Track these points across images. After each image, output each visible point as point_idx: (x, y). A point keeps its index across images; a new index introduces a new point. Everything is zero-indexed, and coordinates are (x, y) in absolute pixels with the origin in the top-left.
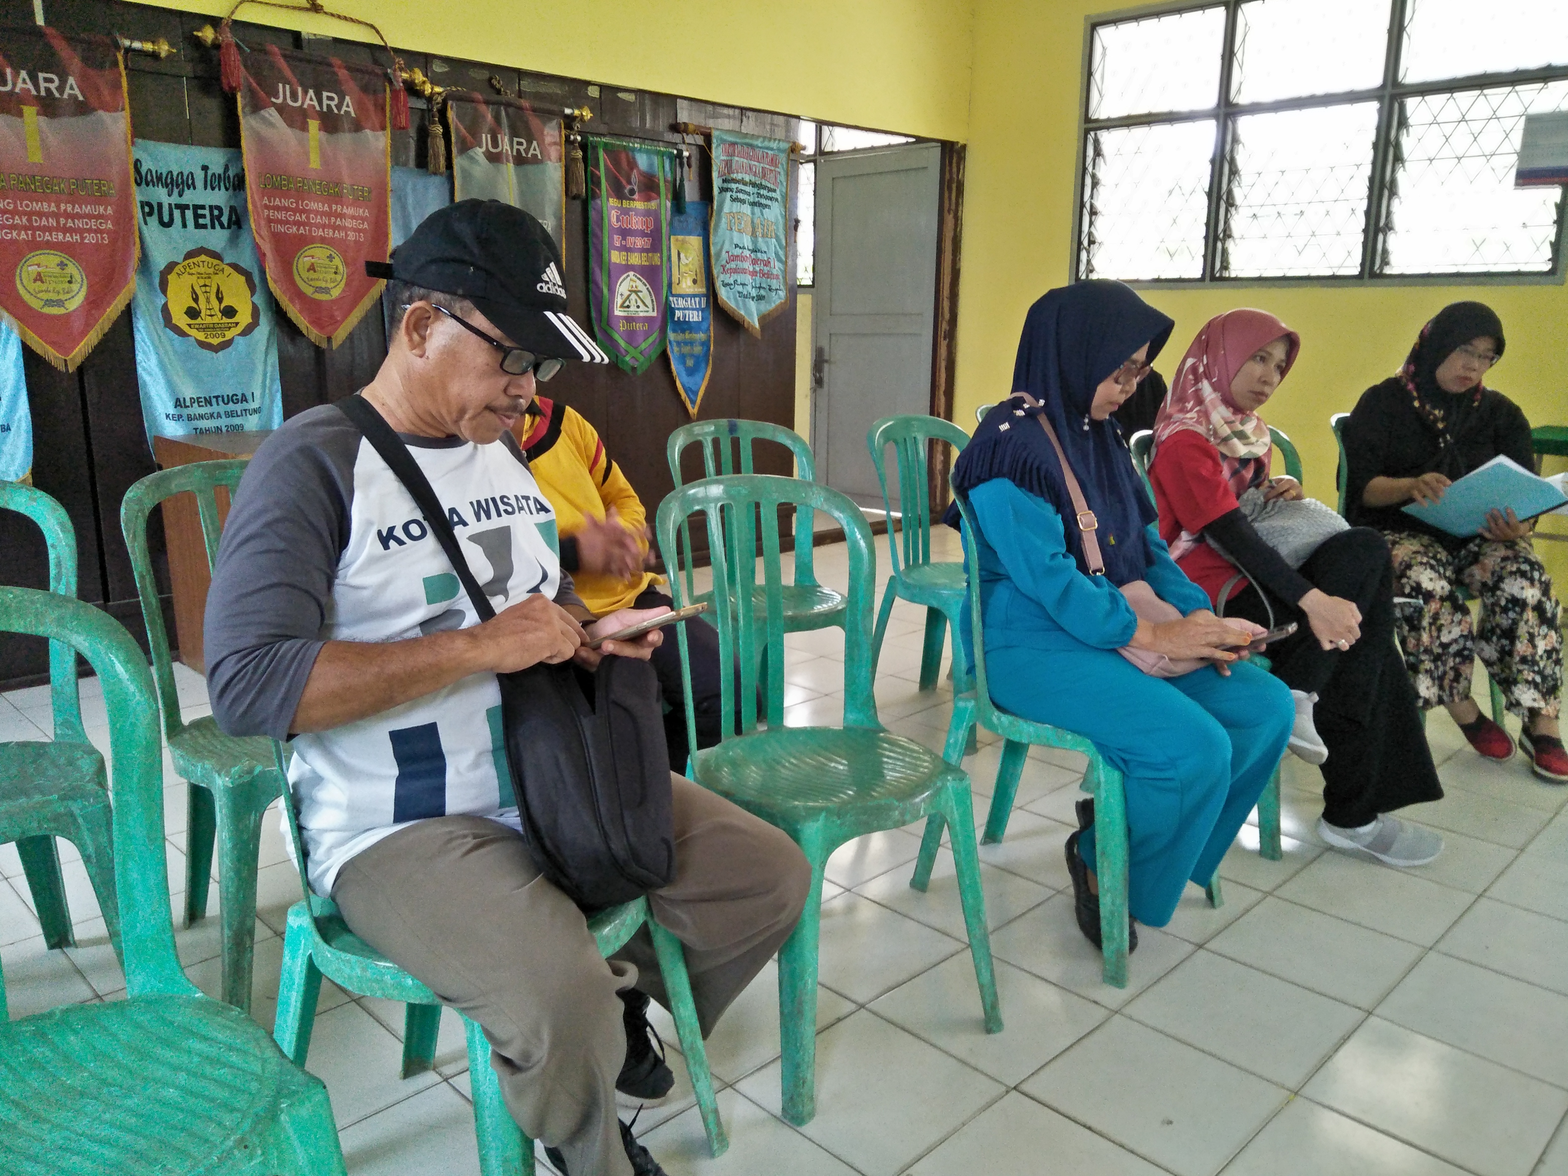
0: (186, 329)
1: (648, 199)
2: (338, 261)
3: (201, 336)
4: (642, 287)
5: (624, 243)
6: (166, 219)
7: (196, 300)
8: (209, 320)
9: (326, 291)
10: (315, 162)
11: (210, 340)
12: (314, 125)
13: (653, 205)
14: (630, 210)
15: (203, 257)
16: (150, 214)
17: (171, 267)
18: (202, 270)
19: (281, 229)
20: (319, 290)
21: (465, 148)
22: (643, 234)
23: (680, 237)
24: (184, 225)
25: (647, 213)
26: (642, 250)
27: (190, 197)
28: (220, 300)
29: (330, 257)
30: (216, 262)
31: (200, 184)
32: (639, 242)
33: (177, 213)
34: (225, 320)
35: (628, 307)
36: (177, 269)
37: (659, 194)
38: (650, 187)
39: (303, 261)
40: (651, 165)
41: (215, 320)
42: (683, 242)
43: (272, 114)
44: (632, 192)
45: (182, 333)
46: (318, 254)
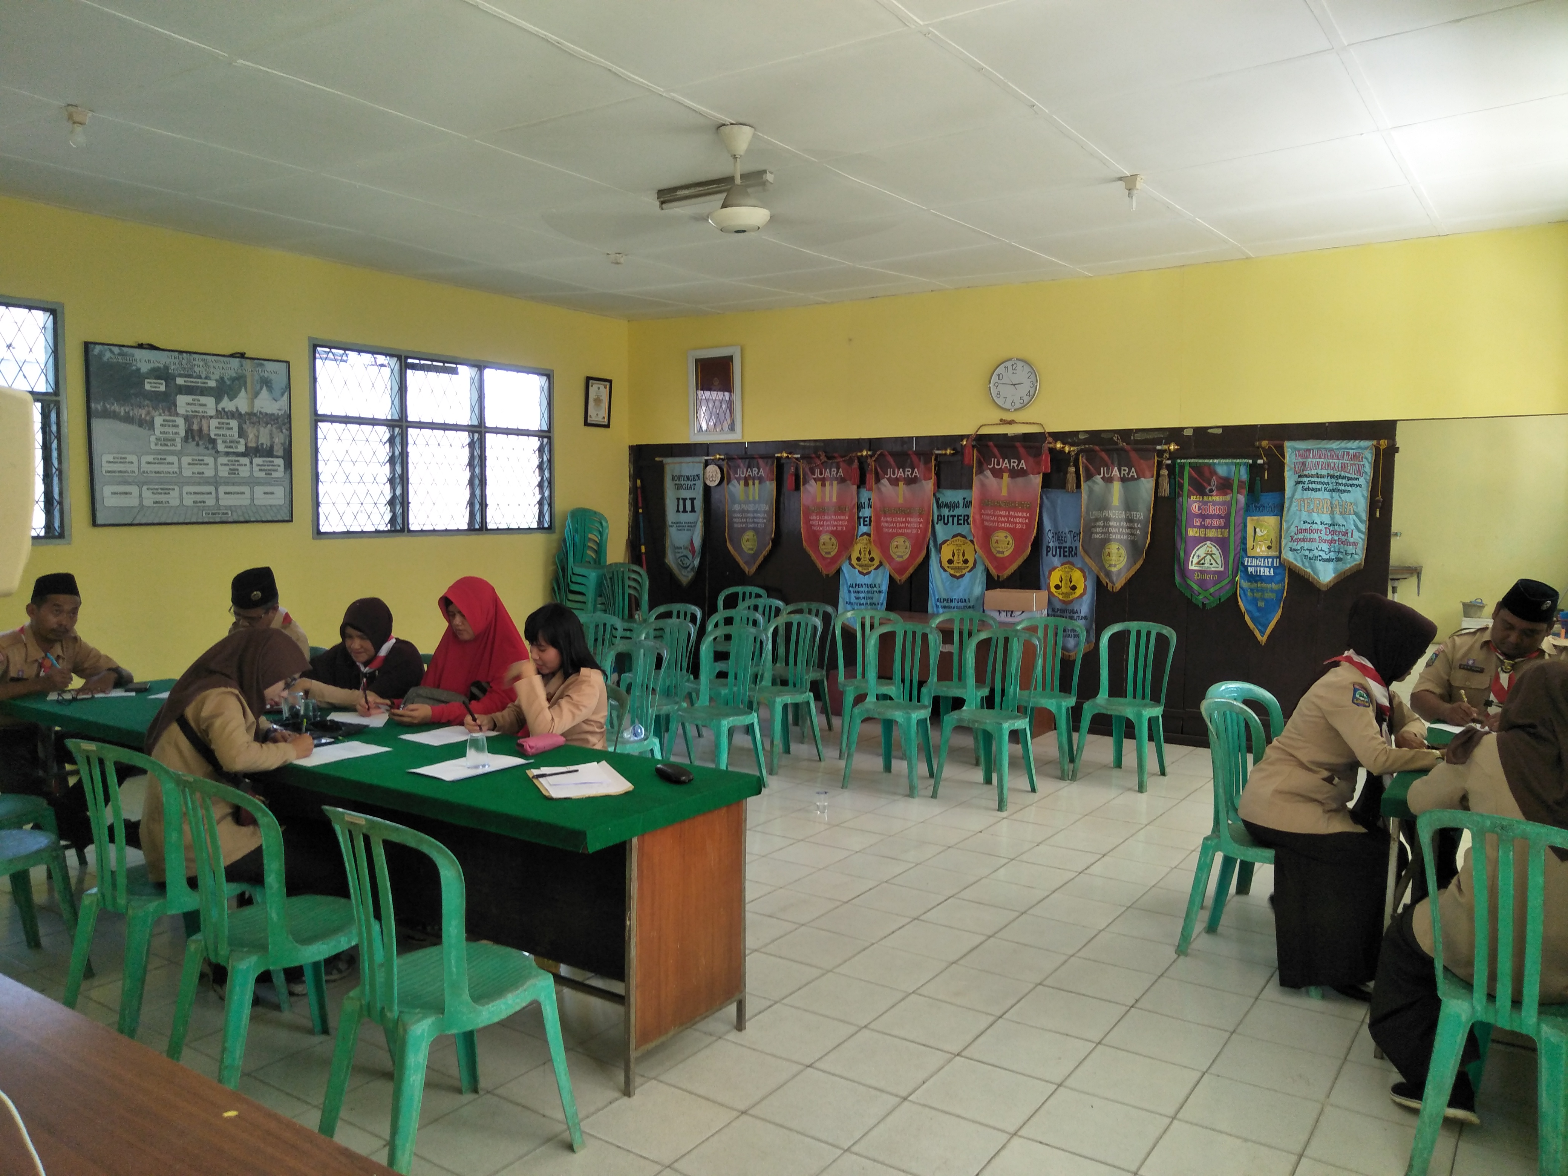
0: (947, 569)
1: (1226, 494)
2: (1010, 539)
3: (952, 572)
4: (1216, 551)
5: (1203, 523)
6: (946, 522)
7: (953, 556)
8: (957, 565)
9: (1002, 552)
10: (1004, 493)
11: (956, 574)
12: (1006, 475)
13: (1227, 498)
14: (1210, 502)
15: (959, 537)
16: (941, 520)
17: (945, 542)
18: (957, 543)
19: (987, 524)
20: (999, 552)
21: (1089, 477)
22: (1219, 517)
23: (1255, 518)
24: (953, 524)
25: (1224, 503)
26: (1219, 527)
27: (957, 512)
28: (964, 556)
29: (1006, 537)
30: (964, 539)
31: (961, 505)
32: (1216, 522)
33: (951, 519)
34: (964, 565)
35: (1203, 564)
36: (948, 543)
37: (1232, 490)
38: (1225, 486)
39: (994, 539)
40: (1229, 472)
41: (960, 565)
42: (1258, 521)
43: (988, 473)
44: (1211, 491)
45: (945, 570)
46: (1000, 536)
